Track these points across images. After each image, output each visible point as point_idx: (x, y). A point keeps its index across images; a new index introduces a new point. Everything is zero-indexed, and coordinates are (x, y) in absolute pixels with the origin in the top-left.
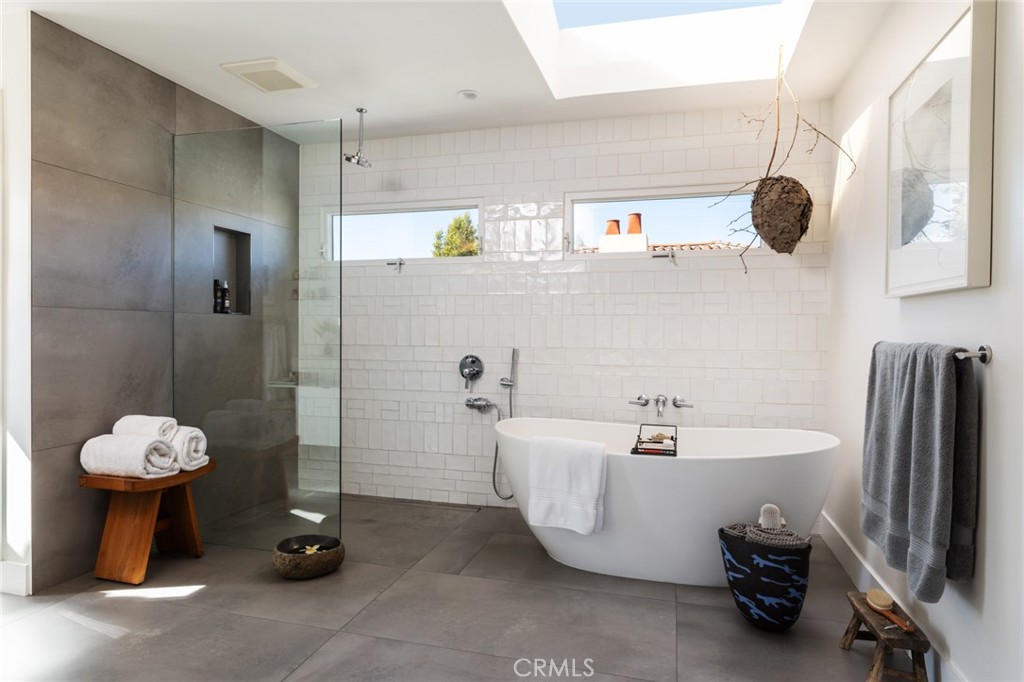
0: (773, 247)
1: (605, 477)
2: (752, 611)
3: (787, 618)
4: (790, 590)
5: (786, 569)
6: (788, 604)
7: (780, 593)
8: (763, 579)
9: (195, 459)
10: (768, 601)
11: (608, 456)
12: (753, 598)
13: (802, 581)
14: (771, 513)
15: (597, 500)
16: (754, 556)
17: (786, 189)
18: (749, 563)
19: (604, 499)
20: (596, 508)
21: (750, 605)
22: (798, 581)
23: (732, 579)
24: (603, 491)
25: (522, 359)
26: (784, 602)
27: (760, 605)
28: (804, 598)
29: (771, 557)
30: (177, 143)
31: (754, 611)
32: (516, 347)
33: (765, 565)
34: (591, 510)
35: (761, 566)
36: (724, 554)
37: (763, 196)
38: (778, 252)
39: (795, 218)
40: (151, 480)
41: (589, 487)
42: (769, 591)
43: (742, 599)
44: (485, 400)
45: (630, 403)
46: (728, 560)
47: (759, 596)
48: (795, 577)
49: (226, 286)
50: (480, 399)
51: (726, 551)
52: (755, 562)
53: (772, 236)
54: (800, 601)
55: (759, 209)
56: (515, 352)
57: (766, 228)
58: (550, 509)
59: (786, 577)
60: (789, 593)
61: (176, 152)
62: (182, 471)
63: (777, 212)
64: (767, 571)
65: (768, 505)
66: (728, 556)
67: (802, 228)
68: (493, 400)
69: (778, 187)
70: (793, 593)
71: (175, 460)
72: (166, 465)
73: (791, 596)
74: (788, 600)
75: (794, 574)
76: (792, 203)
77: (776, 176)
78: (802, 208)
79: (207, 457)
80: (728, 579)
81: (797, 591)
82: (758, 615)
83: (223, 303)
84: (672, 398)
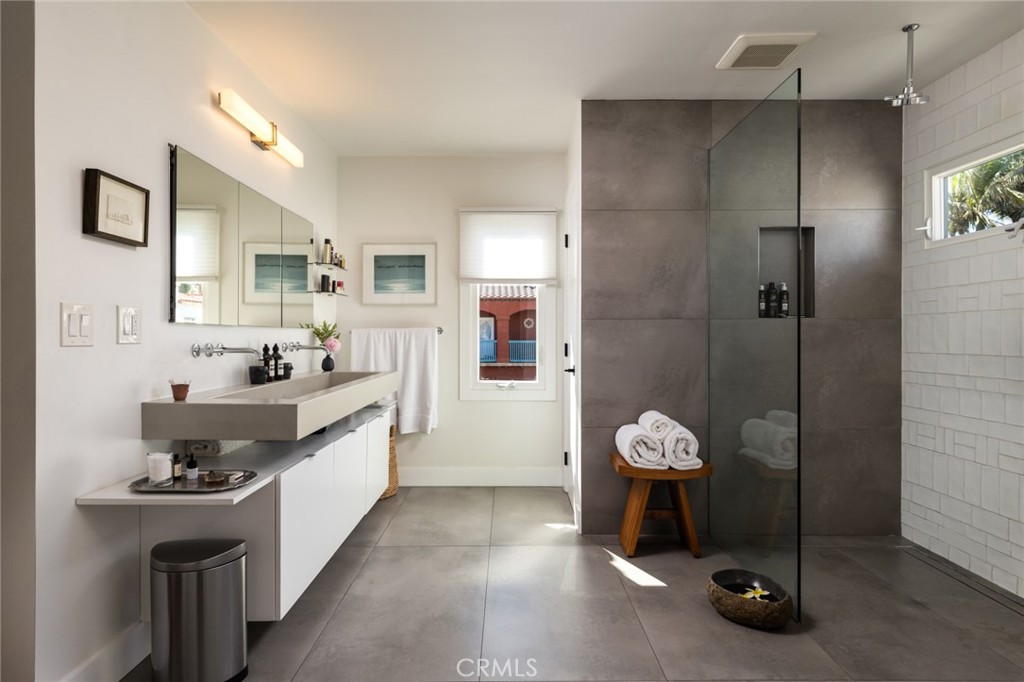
9: (684, 460)
30: (712, 157)
40: (637, 468)
49: (785, 288)
61: (711, 166)
62: (670, 468)
71: (663, 455)
72: (653, 459)
79: (700, 461)
83: (780, 306)
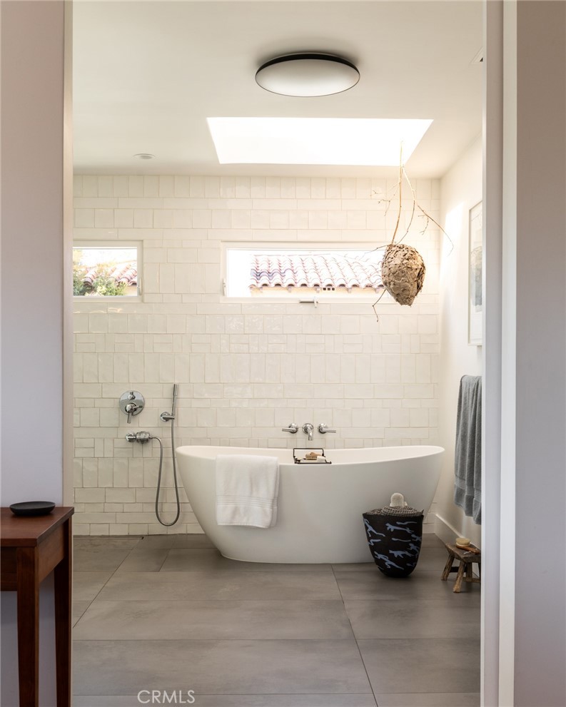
0: (397, 300)
1: (278, 483)
2: (386, 564)
3: (408, 565)
4: (411, 545)
5: (408, 530)
6: (409, 555)
7: (404, 547)
8: (393, 539)
10: (397, 553)
11: (281, 466)
12: (387, 554)
13: (418, 538)
14: (398, 499)
15: (273, 501)
16: (388, 525)
17: (407, 257)
18: (384, 529)
19: (278, 500)
20: (272, 507)
21: (385, 559)
22: (415, 539)
23: (373, 544)
24: (277, 494)
25: (182, 394)
26: (407, 553)
27: (392, 558)
28: (419, 550)
29: (398, 523)
31: (388, 563)
32: (176, 382)
33: (395, 530)
34: (268, 509)
35: (392, 530)
36: (367, 528)
37: (390, 260)
38: (401, 304)
39: (413, 279)
41: (266, 491)
42: (397, 547)
43: (380, 556)
44: (146, 433)
45: (283, 430)
46: (371, 532)
47: (391, 552)
48: (413, 536)
50: (142, 432)
51: (368, 526)
52: (388, 528)
53: (397, 292)
54: (416, 552)
55: (387, 270)
56: (175, 388)
57: (392, 286)
58: (235, 511)
59: (408, 536)
60: (410, 547)
63: (401, 275)
64: (396, 533)
65: (397, 494)
66: (370, 528)
67: (418, 286)
68: (154, 433)
69: (401, 253)
70: (412, 547)
73: (411, 549)
74: (409, 552)
75: (413, 533)
76: (411, 268)
77: (399, 245)
78: (418, 271)
80: (370, 545)
81: (415, 545)
82: (390, 565)
84: (317, 426)
